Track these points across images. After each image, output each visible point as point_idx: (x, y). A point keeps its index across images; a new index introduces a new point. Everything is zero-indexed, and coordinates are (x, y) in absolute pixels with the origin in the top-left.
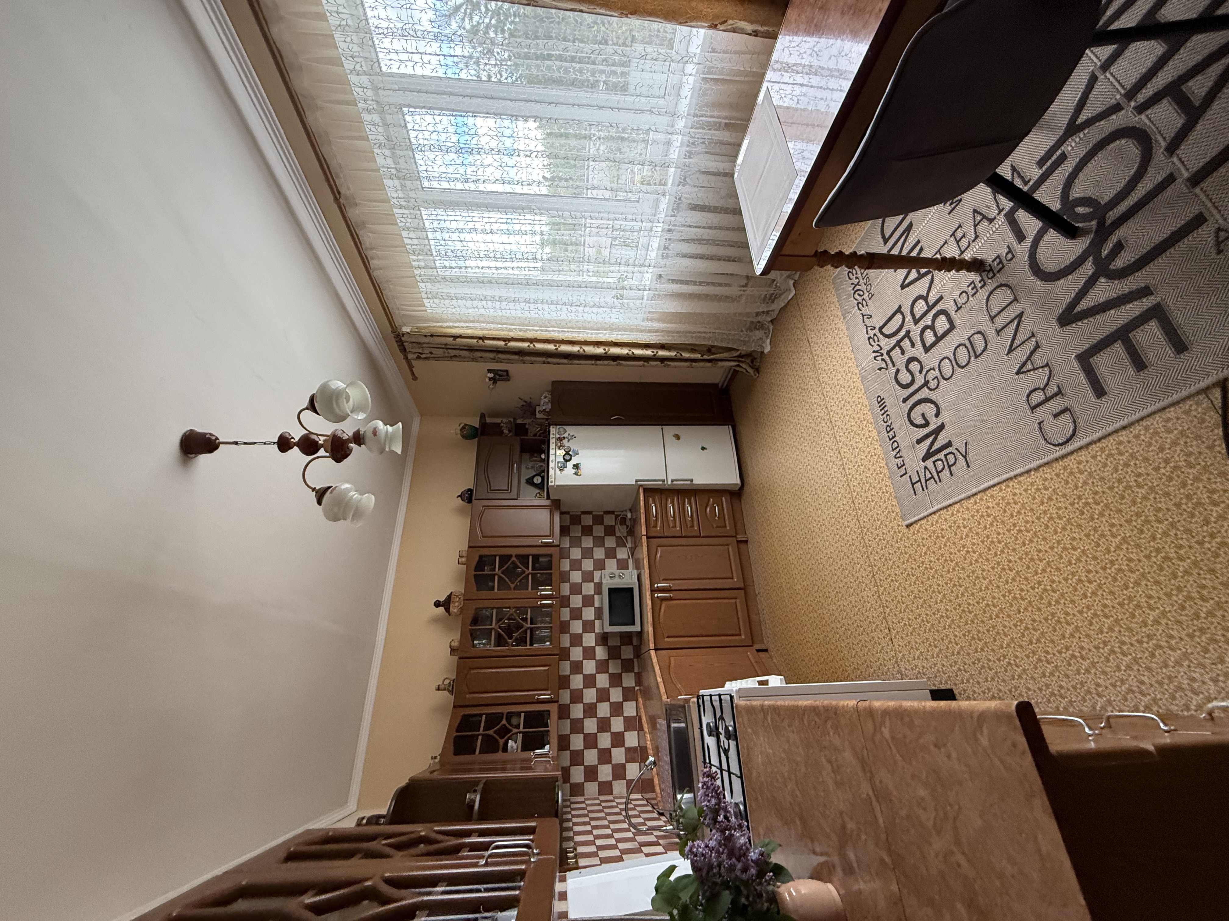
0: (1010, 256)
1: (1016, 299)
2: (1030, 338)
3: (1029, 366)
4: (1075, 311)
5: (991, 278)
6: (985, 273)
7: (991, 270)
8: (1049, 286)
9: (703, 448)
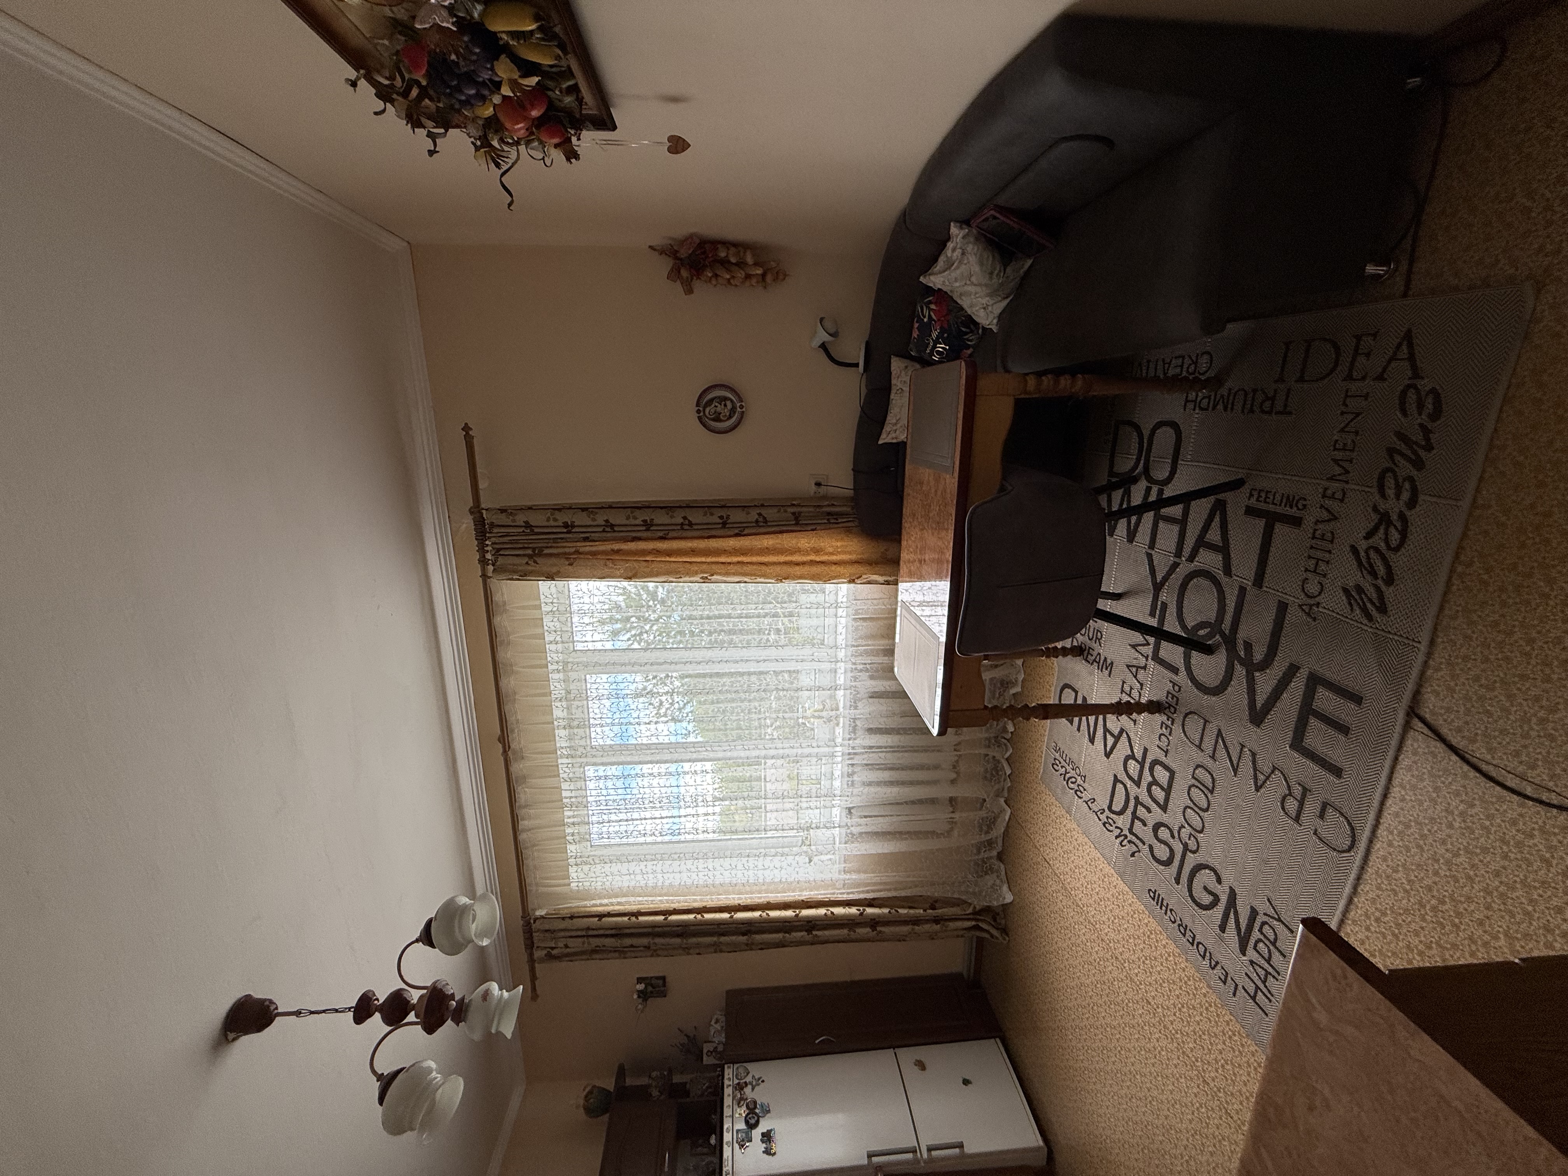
0: (1177, 688)
1: (1206, 721)
2: (1242, 750)
3: (1261, 777)
4: (1258, 708)
5: (1175, 712)
6: (1167, 711)
7: (1170, 705)
8: (1222, 697)
9: (966, 1082)
